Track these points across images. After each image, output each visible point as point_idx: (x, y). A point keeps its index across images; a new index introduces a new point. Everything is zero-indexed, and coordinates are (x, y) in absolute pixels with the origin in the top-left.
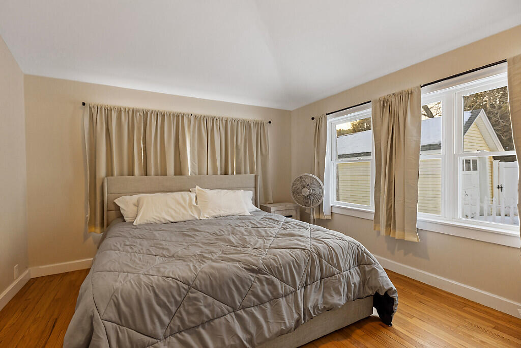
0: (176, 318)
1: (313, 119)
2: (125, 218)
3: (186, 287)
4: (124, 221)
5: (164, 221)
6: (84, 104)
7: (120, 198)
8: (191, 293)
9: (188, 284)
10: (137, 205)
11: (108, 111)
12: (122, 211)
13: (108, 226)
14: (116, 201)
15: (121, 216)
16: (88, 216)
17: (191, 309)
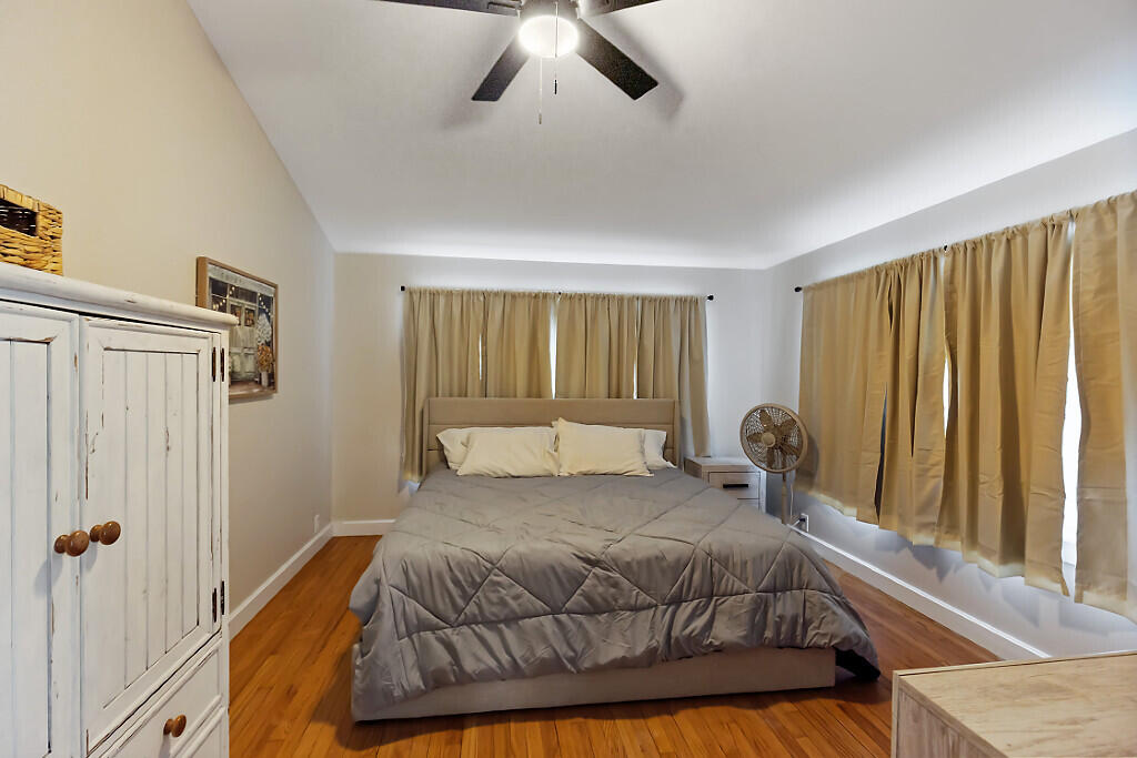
0: (472, 603)
1: (798, 290)
2: (450, 464)
3: (489, 566)
4: (448, 468)
5: (501, 474)
6: (403, 288)
7: (444, 432)
8: (495, 575)
9: (491, 563)
10: (466, 444)
11: (434, 294)
12: (446, 453)
13: (427, 473)
14: (439, 436)
15: (444, 460)
16: (404, 455)
17: (494, 597)
